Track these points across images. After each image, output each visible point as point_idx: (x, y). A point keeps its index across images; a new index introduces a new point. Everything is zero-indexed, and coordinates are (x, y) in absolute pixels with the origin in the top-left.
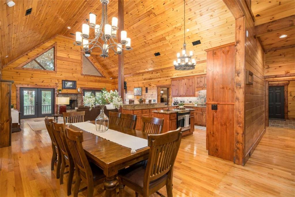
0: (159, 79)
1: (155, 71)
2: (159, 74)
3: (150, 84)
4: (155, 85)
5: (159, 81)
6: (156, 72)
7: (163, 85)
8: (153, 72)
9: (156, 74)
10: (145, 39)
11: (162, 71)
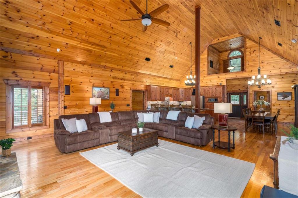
0: (134, 82)
1: (130, 72)
2: (133, 77)
3: (122, 85)
4: (129, 87)
5: (133, 85)
6: (131, 74)
7: (138, 89)
8: (127, 73)
9: (130, 76)
10: (154, 43)
11: (137, 74)
